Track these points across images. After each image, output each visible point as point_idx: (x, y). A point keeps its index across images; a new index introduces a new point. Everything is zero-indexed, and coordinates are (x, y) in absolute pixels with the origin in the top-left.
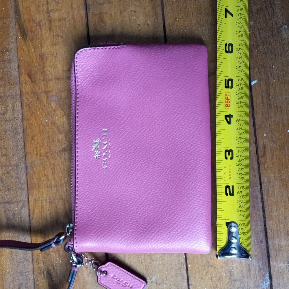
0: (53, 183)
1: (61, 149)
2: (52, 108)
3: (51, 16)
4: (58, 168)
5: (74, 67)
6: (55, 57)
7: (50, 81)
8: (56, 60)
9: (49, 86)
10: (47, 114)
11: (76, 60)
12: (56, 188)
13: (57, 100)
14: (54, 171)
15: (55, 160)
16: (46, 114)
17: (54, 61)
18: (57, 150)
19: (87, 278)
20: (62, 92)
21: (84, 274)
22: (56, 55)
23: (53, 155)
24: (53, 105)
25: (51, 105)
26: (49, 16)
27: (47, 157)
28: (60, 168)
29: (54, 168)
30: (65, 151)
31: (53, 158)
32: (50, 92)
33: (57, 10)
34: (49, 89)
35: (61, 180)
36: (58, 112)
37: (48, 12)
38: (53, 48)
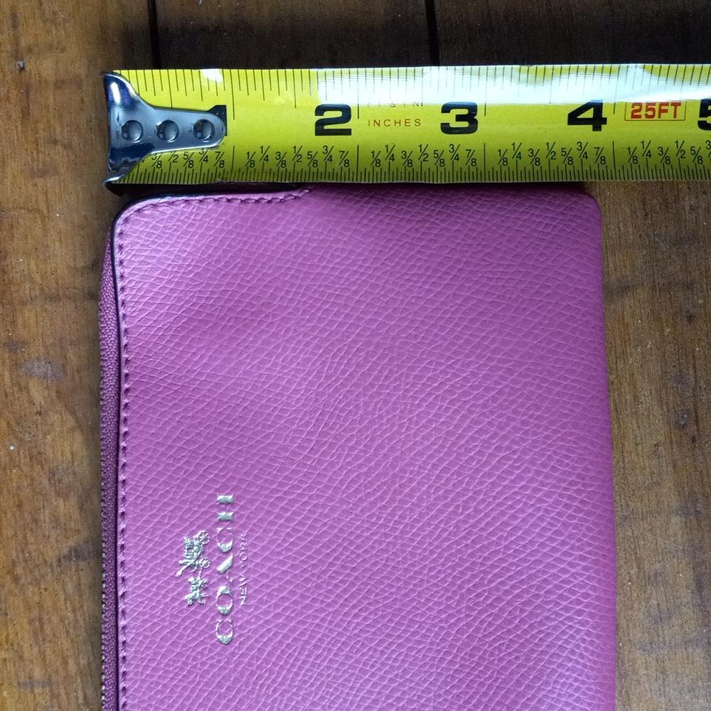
0: (38, 673)
1: (65, 551)
2: (32, 403)
3: (27, 69)
4: (55, 619)
5: (113, 265)
6: (43, 218)
7: (23, 304)
8: (45, 229)
9: (20, 321)
10: (13, 423)
11: (121, 242)
12: (47, 690)
13: (49, 372)
14: (42, 629)
15: (43, 592)
16: (8, 424)
17: (38, 232)
18: (51, 555)
20: (69, 347)
22: (45, 212)
23: (36, 573)
24: (38, 393)
25: (28, 392)
26: (22, 69)
27: (16, 579)
28: (62, 620)
29: (40, 620)
30: (78, 557)
31: (36, 582)
32: (24, 343)
33: (50, 48)
34: (22, 333)
35: (65, 663)
36: (54, 418)
37: (16, 55)
38: (35, 185)
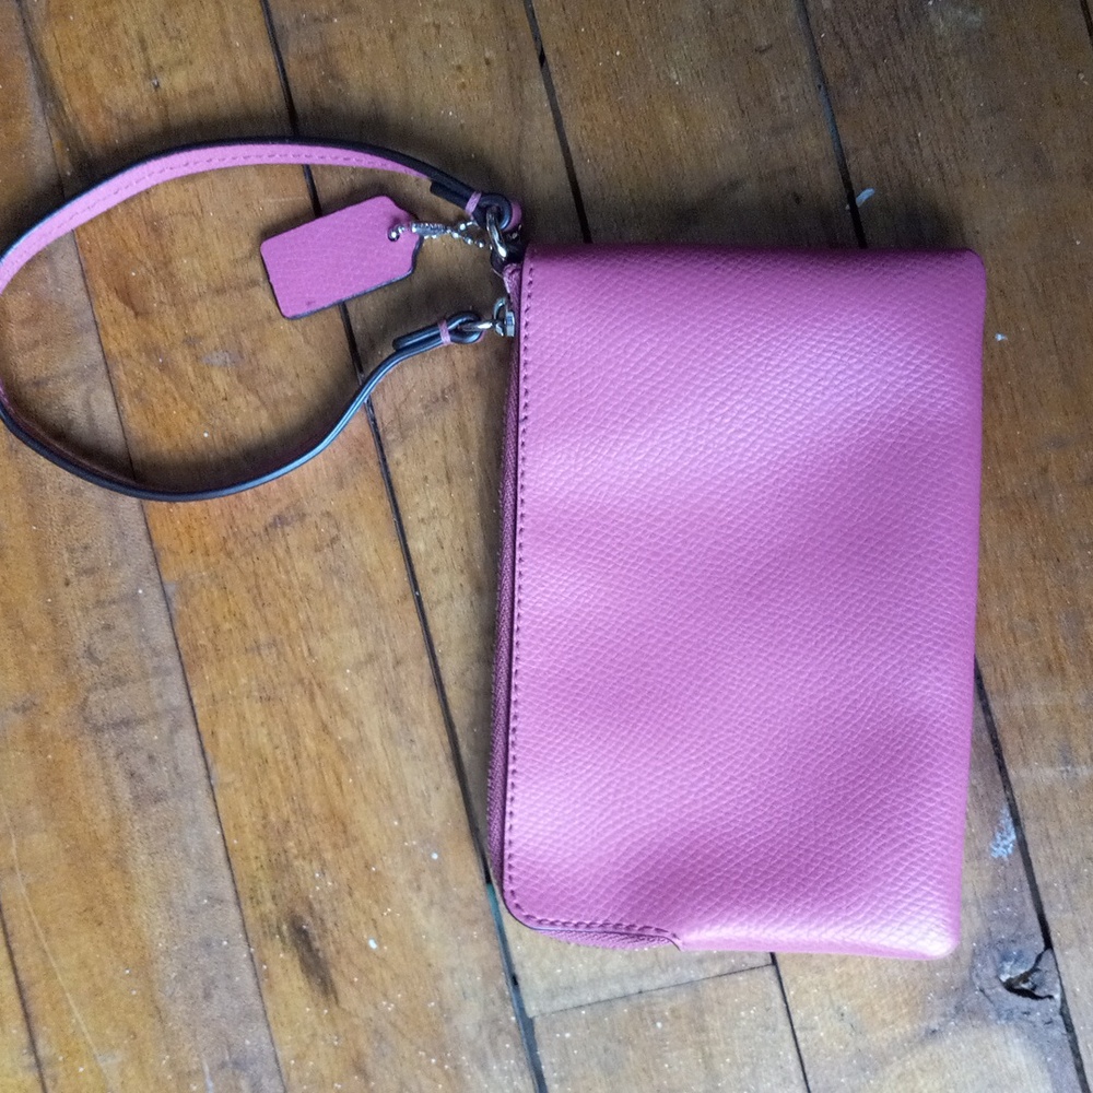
19: (423, 922)
21: (414, 909)
